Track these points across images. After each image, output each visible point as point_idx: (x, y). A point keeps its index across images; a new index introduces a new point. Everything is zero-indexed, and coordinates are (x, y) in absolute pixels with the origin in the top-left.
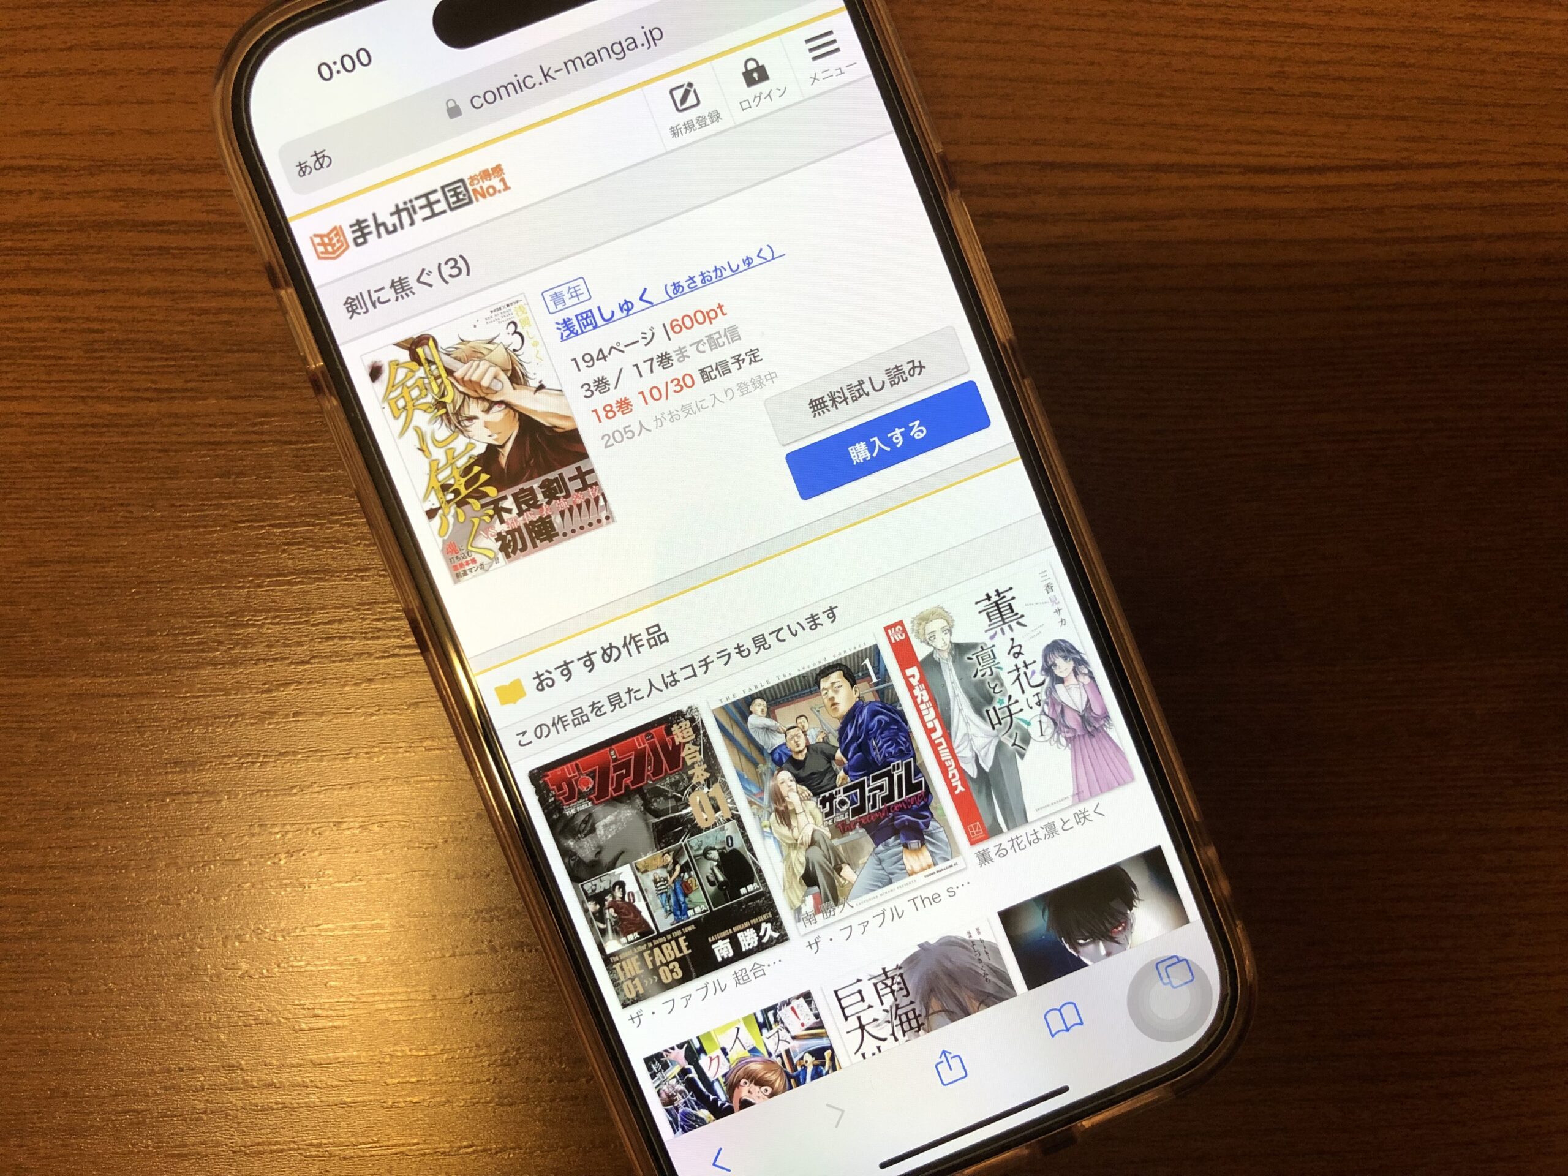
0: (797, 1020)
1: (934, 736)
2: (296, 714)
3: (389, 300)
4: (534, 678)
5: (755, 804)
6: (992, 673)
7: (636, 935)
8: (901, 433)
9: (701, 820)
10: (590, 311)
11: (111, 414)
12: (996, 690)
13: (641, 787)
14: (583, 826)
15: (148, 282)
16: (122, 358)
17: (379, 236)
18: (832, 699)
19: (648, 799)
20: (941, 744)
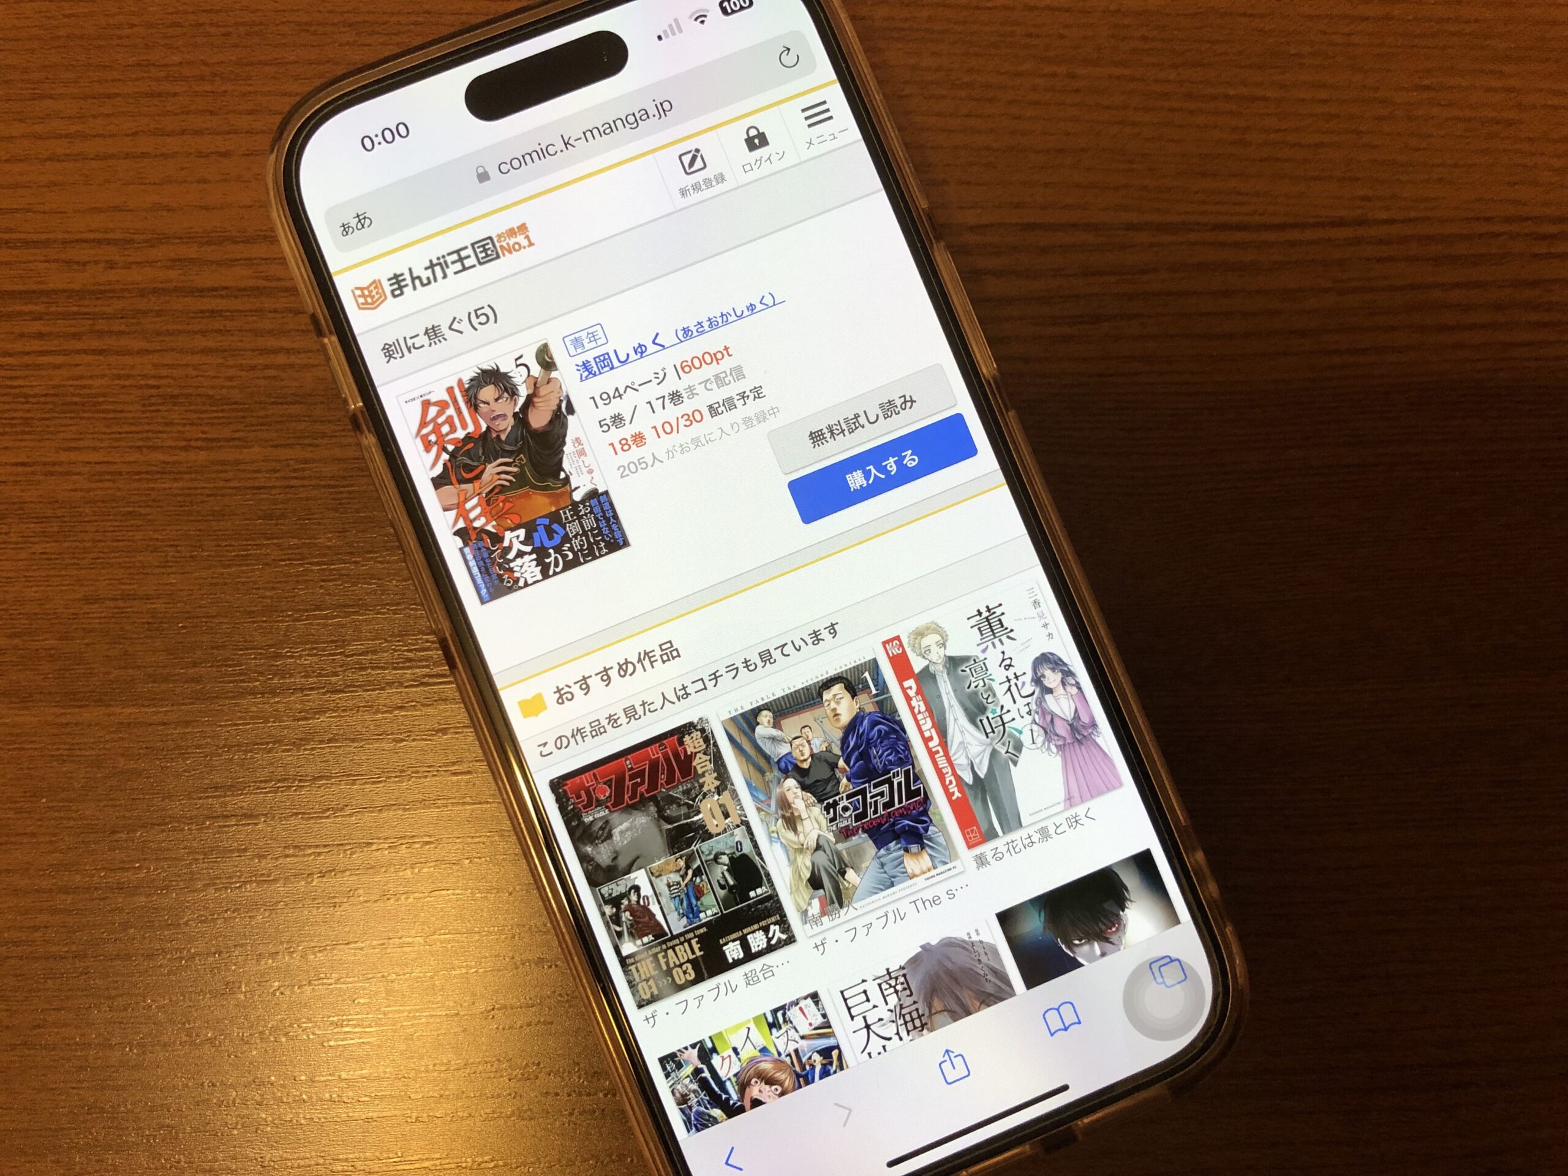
0: (805, 1020)
1: (931, 744)
2: (330, 741)
3: (423, 346)
4: (555, 693)
5: (763, 810)
6: (985, 685)
7: (651, 937)
8: (895, 462)
9: (712, 825)
10: (607, 354)
11: (164, 462)
12: (989, 701)
13: (655, 795)
14: (601, 832)
15: (201, 342)
16: (175, 411)
17: (415, 288)
18: (834, 710)
19: (661, 807)
20: (938, 752)
